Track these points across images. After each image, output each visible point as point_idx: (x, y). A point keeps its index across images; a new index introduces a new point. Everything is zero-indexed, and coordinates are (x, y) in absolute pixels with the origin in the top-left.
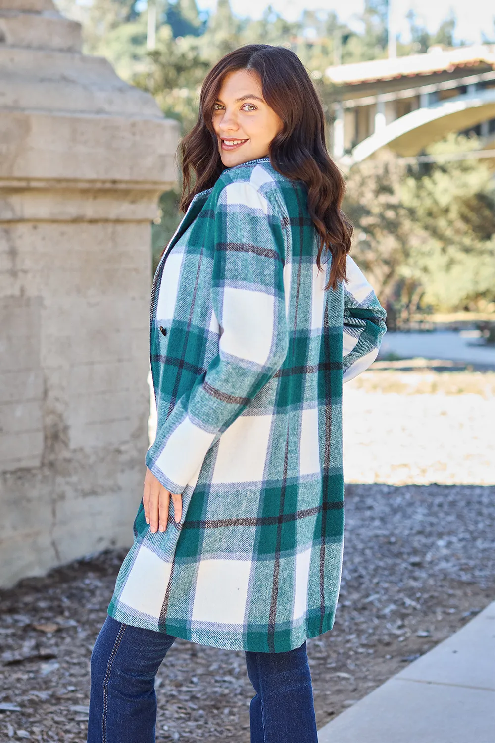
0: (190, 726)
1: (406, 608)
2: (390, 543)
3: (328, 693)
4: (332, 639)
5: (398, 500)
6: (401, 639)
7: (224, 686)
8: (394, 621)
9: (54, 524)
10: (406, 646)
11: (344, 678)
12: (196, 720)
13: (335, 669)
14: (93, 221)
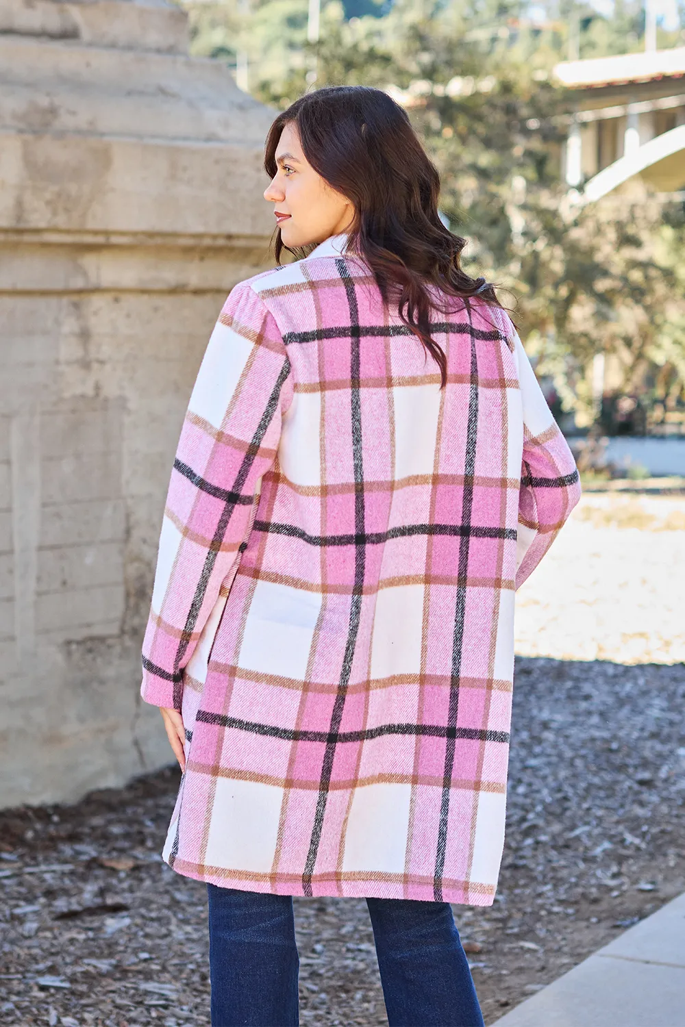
0: (306, 1016)
1: (625, 847)
2: (611, 751)
3: (504, 972)
4: (517, 891)
5: (627, 688)
6: (615, 893)
7: (359, 958)
8: (608, 867)
9: (137, 716)
10: (621, 904)
11: (529, 950)
12: (315, 1008)
13: (518, 937)
14: (198, 292)
